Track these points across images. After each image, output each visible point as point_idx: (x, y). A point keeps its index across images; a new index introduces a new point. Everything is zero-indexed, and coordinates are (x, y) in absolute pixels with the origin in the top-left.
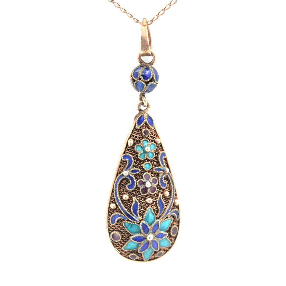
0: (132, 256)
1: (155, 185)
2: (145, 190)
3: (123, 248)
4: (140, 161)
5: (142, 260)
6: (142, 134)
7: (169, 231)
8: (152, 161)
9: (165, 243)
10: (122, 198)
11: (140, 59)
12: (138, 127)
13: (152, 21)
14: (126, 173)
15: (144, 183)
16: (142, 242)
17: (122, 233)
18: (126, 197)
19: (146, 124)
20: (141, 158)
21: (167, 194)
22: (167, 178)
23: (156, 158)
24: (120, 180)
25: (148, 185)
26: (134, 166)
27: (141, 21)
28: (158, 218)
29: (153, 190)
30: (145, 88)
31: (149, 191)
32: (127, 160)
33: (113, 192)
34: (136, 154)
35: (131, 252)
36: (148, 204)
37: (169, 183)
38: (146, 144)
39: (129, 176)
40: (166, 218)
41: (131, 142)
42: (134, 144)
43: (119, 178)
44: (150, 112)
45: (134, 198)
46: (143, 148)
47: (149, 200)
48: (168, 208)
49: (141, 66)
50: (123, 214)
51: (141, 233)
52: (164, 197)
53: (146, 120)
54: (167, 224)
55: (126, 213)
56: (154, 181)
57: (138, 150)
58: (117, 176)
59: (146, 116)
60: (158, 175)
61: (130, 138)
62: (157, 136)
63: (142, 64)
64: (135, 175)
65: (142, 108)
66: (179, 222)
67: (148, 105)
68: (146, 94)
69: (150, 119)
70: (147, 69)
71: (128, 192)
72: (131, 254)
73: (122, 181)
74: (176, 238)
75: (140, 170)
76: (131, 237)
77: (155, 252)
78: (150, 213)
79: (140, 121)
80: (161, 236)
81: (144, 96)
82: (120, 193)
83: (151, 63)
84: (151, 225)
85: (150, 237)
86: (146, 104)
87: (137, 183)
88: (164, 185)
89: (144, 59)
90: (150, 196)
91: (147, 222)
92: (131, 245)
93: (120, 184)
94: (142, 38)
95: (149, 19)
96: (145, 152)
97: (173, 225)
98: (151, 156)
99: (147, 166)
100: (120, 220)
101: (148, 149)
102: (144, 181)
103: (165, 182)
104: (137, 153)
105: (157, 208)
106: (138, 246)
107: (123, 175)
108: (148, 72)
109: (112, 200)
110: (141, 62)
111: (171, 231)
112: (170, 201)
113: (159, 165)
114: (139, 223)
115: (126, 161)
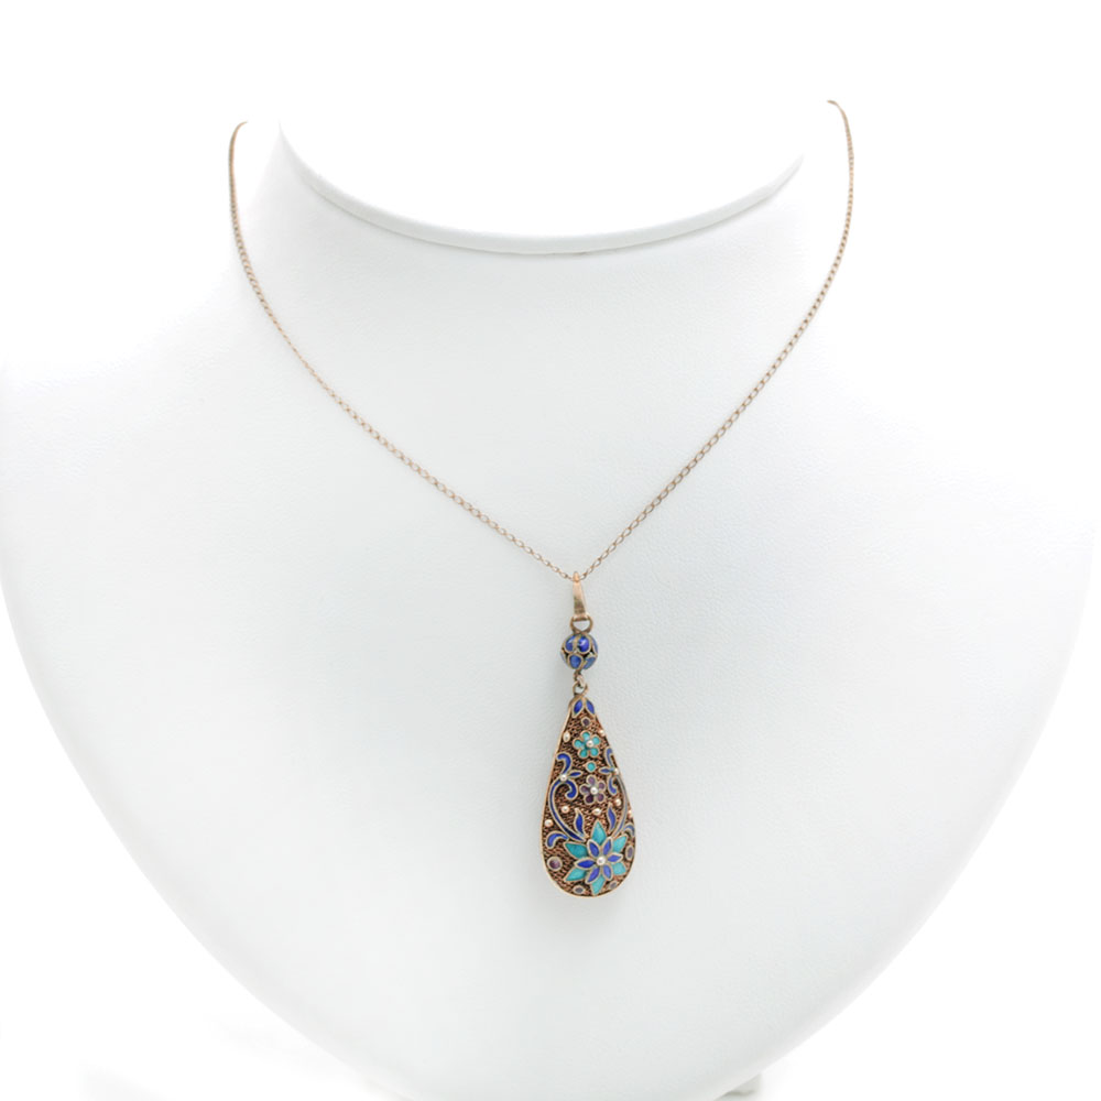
0: (577, 890)
1: (602, 792)
2: (591, 798)
3: (564, 880)
4: (581, 760)
5: (590, 895)
6: (580, 724)
7: (623, 853)
8: (596, 759)
9: (618, 868)
10: (560, 811)
11: (572, 625)
12: (574, 716)
13: (585, 575)
14: (564, 777)
15: (588, 789)
16: (591, 868)
17: (563, 858)
18: (566, 809)
19: (585, 711)
20: (582, 757)
21: (618, 801)
22: (616, 782)
23: (601, 756)
24: (557, 787)
25: (594, 790)
26: (573, 768)
27: (571, 575)
28: (609, 835)
29: (601, 797)
30: (583, 663)
31: (595, 799)
32: (564, 760)
33: (547, 803)
34: (574, 751)
35: (576, 884)
36: (596, 817)
37: (619, 788)
38: (587, 738)
39: (567, 781)
40: (619, 835)
41: (567, 736)
42: (572, 739)
43: (556, 784)
44: (590, 695)
45: (576, 810)
46: (583, 743)
47: (597, 811)
48: (620, 821)
49: (574, 636)
50: (562, 832)
51: (588, 855)
52: (615, 807)
53: (585, 706)
54: (619, 842)
55: (566, 830)
56: (602, 786)
57: (577, 745)
58: (552, 781)
59: (584, 701)
60: (604, 778)
61: (565, 731)
62: (600, 726)
63: (576, 632)
64: (576, 780)
65: (579, 690)
66: (634, 841)
67: (586, 688)
68: (583, 672)
69: (590, 704)
70: (584, 638)
71: (567, 802)
72: (576, 887)
73: (558, 790)
74: (631, 862)
75: (582, 773)
76: (576, 863)
77: (608, 883)
78: (598, 826)
79: (576, 710)
80: (614, 859)
81: (580, 674)
82: (558, 805)
83: (588, 630)
84: (601, 844)
85: (602, 860)
86: (583, 685)
87: (579, 789)
88: (614, 791)
89: (576, 624)
90: (597, 806)
91: (595, 840)
92: (576, 873)
93: (557, 793)
94: (575, 598)
95: (581, 573)
96: (587, 748)
97: (627, 844)
98: (594, 754)
99: (589, 766)
100: (560, 841)
101: (591, 743)
102: (588, 786)
103: (615, 787)
104: (576, 751)
105: (607, 821)
106: (585, 874)
107: (559, 781)
108: (584, 642)
109: (547, 815)
110: (574, 629)
111: (627, 854)
112: (623, 812)
113: (606, 765)
114: (586, 843)
115: (562, 762)
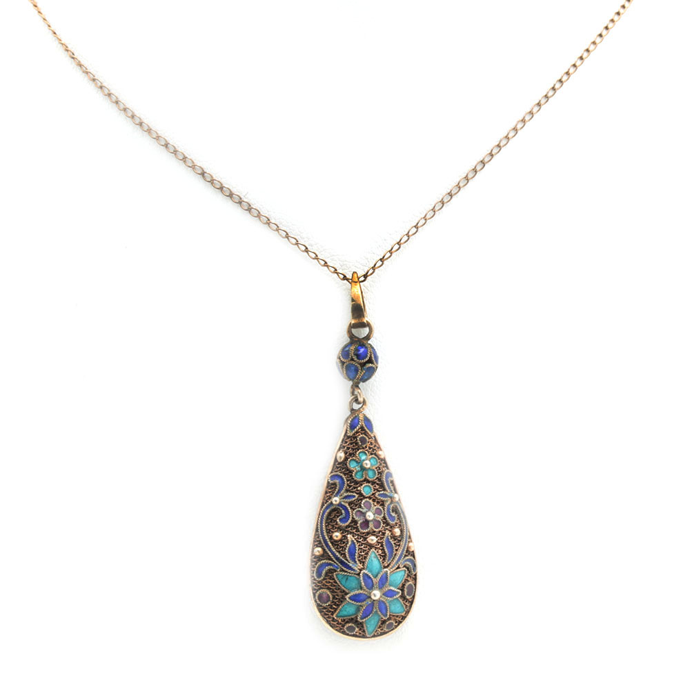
0: (349, 628)
1: (379, 518)
2: (366, 523)
3: (334, 616)
4: (356, 483)
5: (364, 637)
6: (357, 444)
7: (402, 590)
8: (373, 483)
9: (396, 607)
10: (331, 538)
11: (349, 332)
12: (350, 434)
13: (366, 276)
14: (336, 500)
15: (364, 514)
16: (364, 603)
17: (333, 592)
18: (337, 535)
19: (362, 428)
20: (358, 478)
21: (397, 531)
22: (395, 510)
23: (379, 479)
24: (328, 511)
25: (370, 516)
26: (347, 491)
27: (349, 276)
28: (385, 567)
29: (377, 524)
30: (360, 374)
31: (371, 525)
32: (337, 481)
33: (317, 530)
34: (349, 472)
35: (347, 622)
36: (371, 546)
37: (399, 518)
38: (363, 457)
39: (340, 504)
40: (397, 568)
41: (342, 455)
42: (346, 459)
43: (327, 508)
44: (369, 412)
45: (349, 536)
46: (359, 462)
47: (373, 539)
48: (399, 553)
49: (351, 343)
50: (333, 561)
51: (361, 588)
52: (394, 537)
53: (362, 423)
54: (398, 577)
55: (337, 559)
56: (378, 512)
57: (352, 466)
58: (322, 507)
59: (361, 417)
60: (383, 505)
61: (339, 450)
62: (379, 448)
63: (353, 339)
64: (350, 504)
65: (356, 406)
66: (415, 579)
67: (364, 402)
68: (361, 385)
69: (367, 420)
70: (363, 345)
71: (340, 529)
72: (348, 625)
73: (330, 514)
74: (412, 603)
75: (357, 496)
76: (347, 597)
77: (384, 622)
78: (373, 560)
79: (352, 427)
80: (389, 594)
81: (357, 387)
82: (329, 532)
83: (368, 337)
84: (376, 576)
85: (376, 594)
86: (361, 399)
87: (353, 514)
88: (393, 519)
89: (354, 331)
90: (373, 533)
91: (370, 571)
92: (348, 609)
93: (327, 518)
94: (353, 300)
95: (361, 273)
96: (363, 469)
97: (407, 581)
98: (371, 476)
99: (366, 490)
100: (331, 571)
101: (367, 464)
102: (364, 511)
103: (393, 514)
104: (351, 472)
105: (384, 552)
106: (358, 609)
107: (332, 503)
108: (362, 350)
109: (318, 542)
110: (352, 336)
111: (406, 590)
112: (402, 544)
113: (384, 490)
114: (359, 574)
115: (335, 484)
